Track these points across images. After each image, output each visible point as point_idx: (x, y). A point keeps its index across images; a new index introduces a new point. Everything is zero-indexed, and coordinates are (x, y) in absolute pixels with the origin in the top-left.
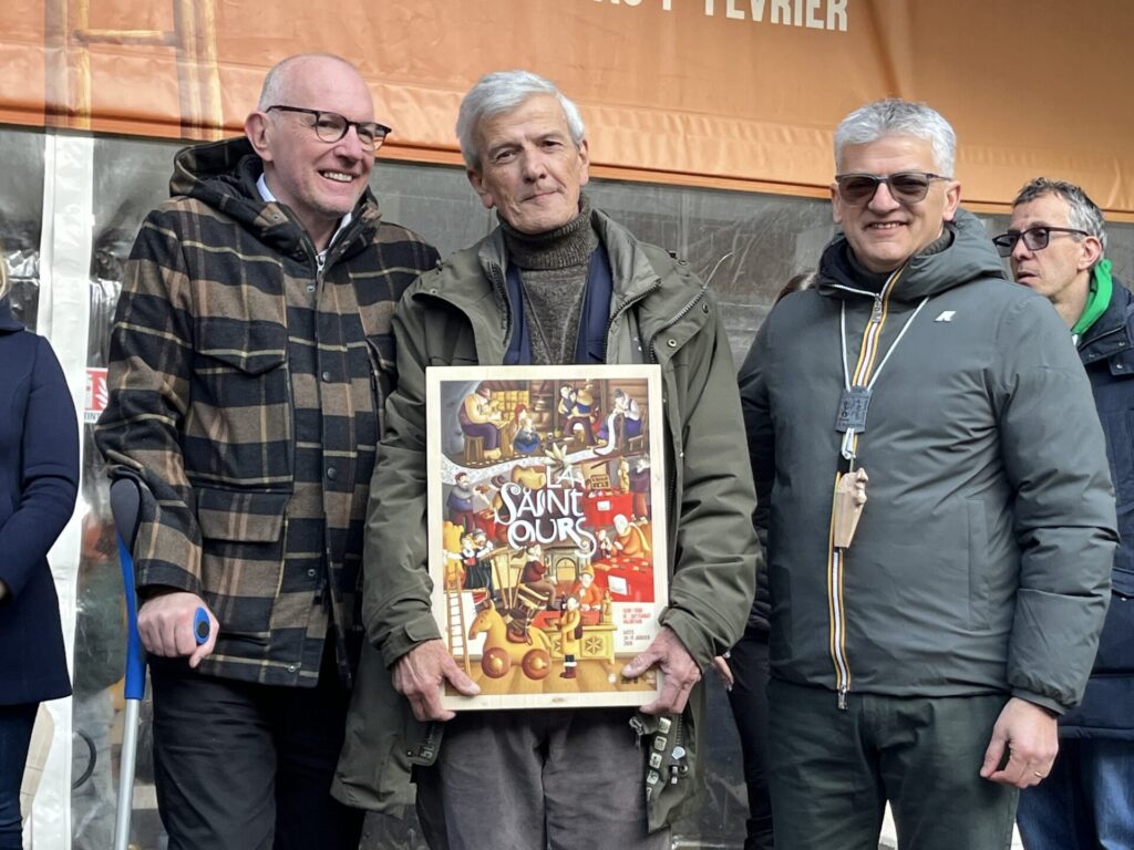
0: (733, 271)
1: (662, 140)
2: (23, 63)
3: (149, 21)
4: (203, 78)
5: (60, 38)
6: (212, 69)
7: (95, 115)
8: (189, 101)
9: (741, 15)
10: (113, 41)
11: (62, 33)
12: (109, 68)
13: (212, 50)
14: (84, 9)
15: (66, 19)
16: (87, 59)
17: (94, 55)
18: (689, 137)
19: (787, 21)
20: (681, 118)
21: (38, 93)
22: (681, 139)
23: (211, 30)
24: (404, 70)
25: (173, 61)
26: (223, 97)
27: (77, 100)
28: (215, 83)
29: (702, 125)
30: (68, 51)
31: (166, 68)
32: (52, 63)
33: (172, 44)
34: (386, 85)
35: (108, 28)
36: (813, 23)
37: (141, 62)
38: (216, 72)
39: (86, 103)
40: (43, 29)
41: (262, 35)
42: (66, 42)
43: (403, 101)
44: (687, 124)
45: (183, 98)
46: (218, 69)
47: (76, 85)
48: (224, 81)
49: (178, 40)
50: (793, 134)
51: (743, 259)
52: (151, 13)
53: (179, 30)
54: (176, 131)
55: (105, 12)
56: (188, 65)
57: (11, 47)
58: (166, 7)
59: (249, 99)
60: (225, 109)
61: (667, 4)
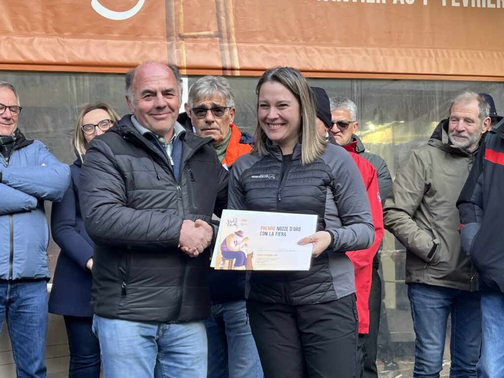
1: (425, 61)
2: (158, 49)
3: (208, 27)
4: (230, 49)
5: (172, 38)
6: (234, 46)
7: (188, 68)
8: (225, 60)
9: (458, 4)
10: (194, 37)
11: (173, 35)
12: (193, 48)
14: (182, 25)
15: (174, 29)
16: (184, 45)
17: (187, 43)
18: (437, 59)
19: (479, 6)
20: (433, 51)
21: (165, 61)
22: (434, 60)
23: (233, 30)
24: (313, 40)
25: (218, 44)
26: (239, 57)
27: (181, 62)
28: (235, 51)
29: (442, 53)
30: (176, 43)
31: (215, 47)
32: (170, 48)
33: (217, 37)
34: (306, 47)
35: (191, 32)
36: (491, 6)
37: (205, 45)
38: (236, 46)
39: (184, 64)
40: (166, 34)
41: (254, 30)
42: (175, 39)
43: (313, 52)
45: (223, 59)
46: (237, 46)
47: (180, 56)
48: (239, 50)
49: (220, 35)
50: (484, 55)
52: (208, 24)
53: (220, 31)
54: (220, 73)
55: (190, 25)
56: (224, 44)
57: (153, 43)
58: (214, 21)
59: (249, 57)
60: (240, 61)
61: (425, 3)
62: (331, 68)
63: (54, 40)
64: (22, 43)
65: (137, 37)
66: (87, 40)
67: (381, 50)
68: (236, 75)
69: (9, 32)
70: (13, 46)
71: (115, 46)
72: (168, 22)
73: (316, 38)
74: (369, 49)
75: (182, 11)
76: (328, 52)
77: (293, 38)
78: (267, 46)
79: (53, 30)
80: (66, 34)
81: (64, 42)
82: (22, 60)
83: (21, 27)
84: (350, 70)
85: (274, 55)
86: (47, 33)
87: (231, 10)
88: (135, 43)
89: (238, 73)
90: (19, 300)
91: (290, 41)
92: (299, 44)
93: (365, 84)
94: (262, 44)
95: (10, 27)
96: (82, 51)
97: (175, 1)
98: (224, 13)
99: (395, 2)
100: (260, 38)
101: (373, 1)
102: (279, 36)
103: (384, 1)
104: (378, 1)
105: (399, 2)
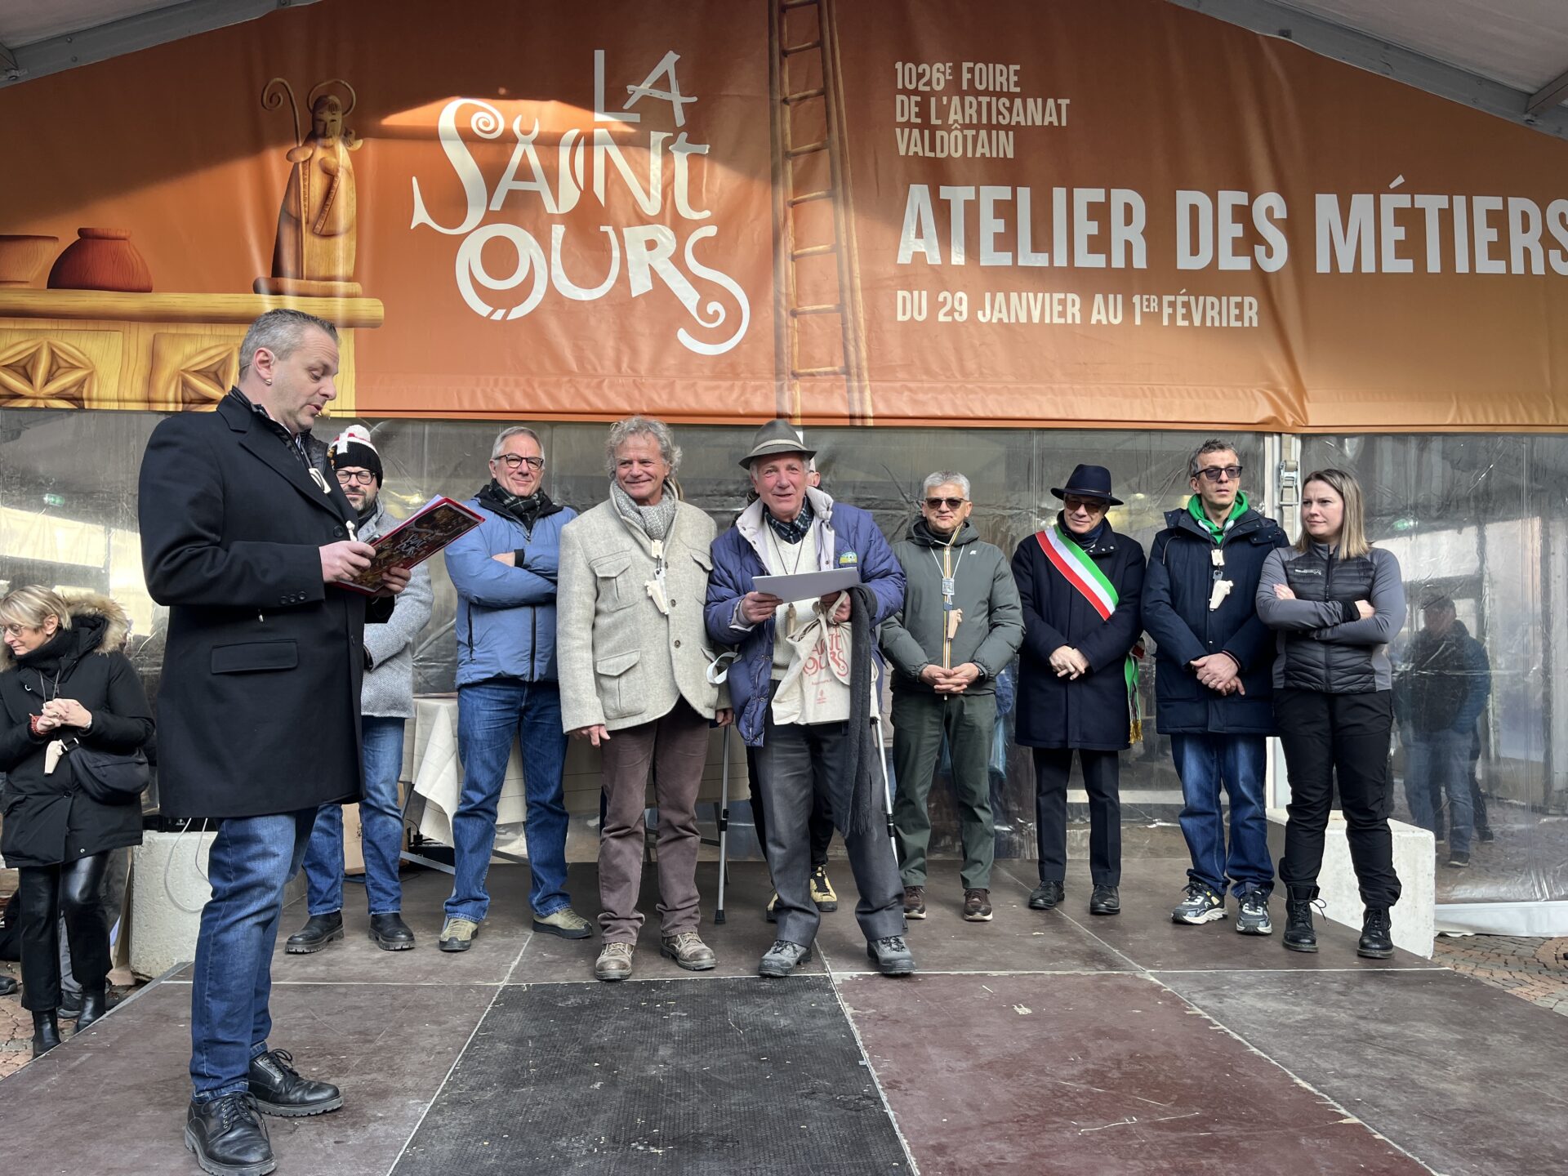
1: (1137, 403)
2: (764, 391)
3: (831, 361)
4: (861, 390)
5: (783, 376)
6: (866, 385)
7: (803, 417)
8: (853, 404)
9: (1186, 323)
10: (812, 375)
11: (784, 373)
12: (811, 390)
13: (866, 375)
14: (796, 360)
15: (786, 365)
16: (798, 386)
17: (802, 384)
18: (1154, 399)
19: (1217, 324)
21: (773, 408)
22: (1149, 400)
23: (865, 364)
24: (976, 375)
25: (845, 383)
26: (873, 401)
27: (793, 409)
28: (868, 394)
29: (1162, 391)
30: (788, 383)
31: (841, 387)
32: (780, 389)
33: (843, 373)
34: (967, 385)
35: (809, 368)
36: (1234, 324)
37: (827, 385)
38: (868, 386)
39: (798, 411)
40: (774, 372)
41: (894, 363)
42: (787, 378)
43: (977, 393)
44: (1153, 392)
45: (850, 403)
46: (870, 385)
47: (793, 401)
48: (873, 392)
49: (847, 372)
50: (1223, 393)
52: (832, 357)
53: (847, 366)
54: (847, 422)
55: (808, 360)
56: (853, 384)
57: (757, 383)
58: (839, 353)
59: (887, 401)
60: (874, 406)
61: (1138, 321)
62: (1000, 414)
63: (629, 382)
64: (588, 386)
65: (736, 376)
66: (672, 381)
67: (1073, 389)
68: (869, 425)
69: (573, 373)
70: (577, 390)
71: (708, 389)
72: (778, 354)
73: (981, 373)
74: (1056, 386)
75: (796, 340)
76: (999, 392)
77: (949, 374)
78: (912, 385)
79: (628, 370)
80: (643, 374)
81: (642, 385)
82: (587, 408)
83: (588, 367)
84: (1027, 416)
85: (921, 397)
86: (620, 373)
87: (863, 338)
88: (733, 386)
89: (870, 422)
90: (536, 708)
91: (943, 378)
92: (956, 382)
93: (1048, 436)
94: (903, 383)
95: (574, 367)
96: (665, 396)
97: (787, 326)
98: (852, 342)
99: (1094, 321)
100: (901, 375)
101: (1062, 321)
102: (928, 371)
103: (1078, 321)
104: (1070, 321)
105: (1099, 321)
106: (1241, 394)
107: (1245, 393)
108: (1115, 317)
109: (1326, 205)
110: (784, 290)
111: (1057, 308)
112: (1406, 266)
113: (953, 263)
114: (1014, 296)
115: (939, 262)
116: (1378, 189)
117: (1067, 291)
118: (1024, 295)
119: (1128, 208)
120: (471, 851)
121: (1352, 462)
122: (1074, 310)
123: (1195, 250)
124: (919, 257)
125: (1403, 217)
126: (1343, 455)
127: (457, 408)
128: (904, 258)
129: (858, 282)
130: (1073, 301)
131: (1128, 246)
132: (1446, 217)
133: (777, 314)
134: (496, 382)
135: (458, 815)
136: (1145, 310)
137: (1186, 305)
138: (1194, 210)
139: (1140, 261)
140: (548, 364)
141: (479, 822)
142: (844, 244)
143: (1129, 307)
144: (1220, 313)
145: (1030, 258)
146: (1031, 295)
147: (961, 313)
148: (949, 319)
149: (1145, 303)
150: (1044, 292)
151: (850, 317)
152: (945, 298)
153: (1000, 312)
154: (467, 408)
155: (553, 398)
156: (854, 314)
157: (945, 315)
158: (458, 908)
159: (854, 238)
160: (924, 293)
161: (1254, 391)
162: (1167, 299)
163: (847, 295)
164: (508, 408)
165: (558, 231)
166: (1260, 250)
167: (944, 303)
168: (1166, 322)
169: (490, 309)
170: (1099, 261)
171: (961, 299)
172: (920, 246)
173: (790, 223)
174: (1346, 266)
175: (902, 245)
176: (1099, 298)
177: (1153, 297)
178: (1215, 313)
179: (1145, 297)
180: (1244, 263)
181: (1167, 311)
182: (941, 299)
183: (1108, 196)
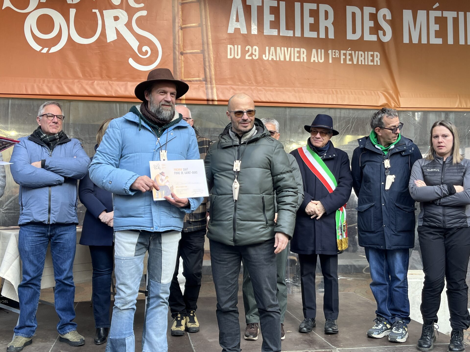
0: (351, 129)
1: (330, 97)
3: (198, 76)
4: (212, 89)
6: (214, 87)
7: (186, 100)
8: (208, 95)
10: (190, 81)
13: (214, 82)
14: (183, 74)
15: (178, 76)
18: (337, 95)
19: (363, 63)
20: (335, 90)
22: (335, 96)
23: (213, 77)
24: (262, 83)
25: (205, 85)
26: (217, 93)
28: (215, 90)
29: (341, 92)
31: (203, 87)
33: (204, 81)
34: (258, 88)
35: (188, 78)
36: (370, 63)
37: (197, 86)
41: (226, 77)
43: (262, 91)
44: (337, 92)
45: (207, 94)
46: (216, 86)
48: (217, 89)
49: (206, 80)
50: (366, 92)
51: (353, 126)
52: (199, 74)
53: (206, 77)
54: (205, 103)
55: (188, 74)
56: (208, 86)
58: (202, 72)
59: (223, 93)
60: (218, 96)
61: (330, 61)
62: (272, 100)
63: (106, 82)
64: (87, 84)
66: (126, 82)
67: (303, 90)
68: (215, 104)
69: (80, 77)
70: (82, 85)
74: (296, 89)
75: (183, 65)
76: (271, 91)
77: (250, 82)
78: (234, 87)
79: (106, 77)
80: (113, 79)
81: (113, 84)
82: (87, 94)
83: (87, 75)
84: (284, 101)
86: (102, 78)
87: (213, 65)
89: (216, 103)
90: (56, 236)
91: (248, 84)
92: (253, 86)
93: (293, 110)
94: (231, 86)
95: (81, 75)
96: (123, 89)
97: (179, 59)
98: (208, 67)
99: (312, 61)
100: (229, 82)
101: (299, 60)
102: (241, 81)
103: (305, 60)
104: (302, 60)
105: (314, 61)
106: (373, 94)
107: (375, 93)
108: (321, 59)
109: (407, 14)
110: (177, 43)
111: (296, 55)
112: (439, 41)
113: (252, 33)
114: (278, 49)
115: (246, 33)
116: (428, 8)
117: (300, 48)
118: (283, 48)
119: (326, 13)
120: (26, 304)
121: (419, 123)
122: (304, 56)
123: (354, 32)
124: (237, 30)
125: (438, 20)
126: (415, 120)
127: (25, 93)
128: (231, 30)
129: (210, 40)
130: (303, 52)
131: (326, 29)
132: (456, 21)
133: (174, 53)
134: (44, 82)
135: (20, 286)
136: (334, 56)
137: (351, 55)
138: (354, 14)
139: (331, 36)
140: (68, 73)
141: (30, 290)
142: (204, 23)
143: (327, 55)
144: (364, 59)
145: (284, 32)
146: (286, 49)
147: (255, 56)
148: (250, 58)
149: (334, 54)
150: (291, 47)
151: (207, 56)
152: (249, 49)
153: (272, 55)
154: (30, 93)
155: (70, 89)
156: (209, 54)
157: (249, 56)
158: (20, 331)
159: (209, 21)
160: (239, 46)
161: (379, 92)
162: (342, 52)
163: (206, 47)
164: (49, 93)
165: (73, 12)
166: (380, 33)
167: (248, 51)
168: (342, 62)
169: (41, 48)
170: (314, 35)
171: (255, 49)
172: (238, 25)
173: (180, 13)
174: (415, 41)
175: (230, 25)
176: (314, 51)
177: (337, 51)
178: (362, 59)
179: (334, 51)
180: (374, 38)
181: (343, 57)
182: (247, 49)
183: (318, 7)
